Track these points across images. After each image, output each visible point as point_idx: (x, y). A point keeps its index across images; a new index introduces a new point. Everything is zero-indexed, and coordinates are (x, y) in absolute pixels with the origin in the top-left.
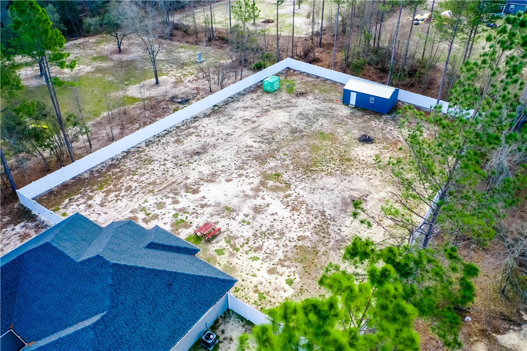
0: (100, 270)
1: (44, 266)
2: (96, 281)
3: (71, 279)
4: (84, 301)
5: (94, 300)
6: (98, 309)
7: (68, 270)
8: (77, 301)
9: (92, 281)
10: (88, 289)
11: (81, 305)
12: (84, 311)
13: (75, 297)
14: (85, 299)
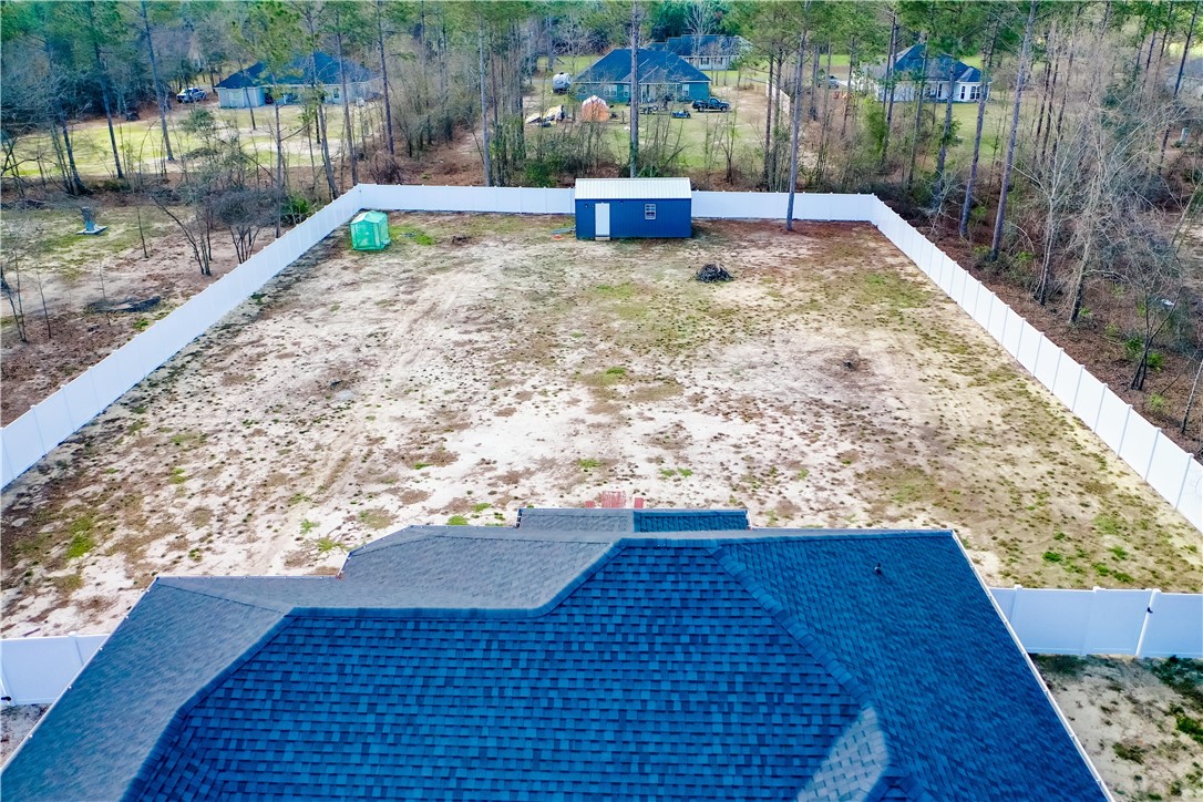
0: (683, 586)
1: (363, 708)
2: (706, 631)
3: (563, 684)
4: (719, 729)
5: (761, 698)
6: (817, 720)
7: (516, 661)
8: (682, 749)
9: (685, 639)
10: (693, 676)
11: (718, 749)
12: (756, 761)
13: (657, 738)
14: (718, 718)
